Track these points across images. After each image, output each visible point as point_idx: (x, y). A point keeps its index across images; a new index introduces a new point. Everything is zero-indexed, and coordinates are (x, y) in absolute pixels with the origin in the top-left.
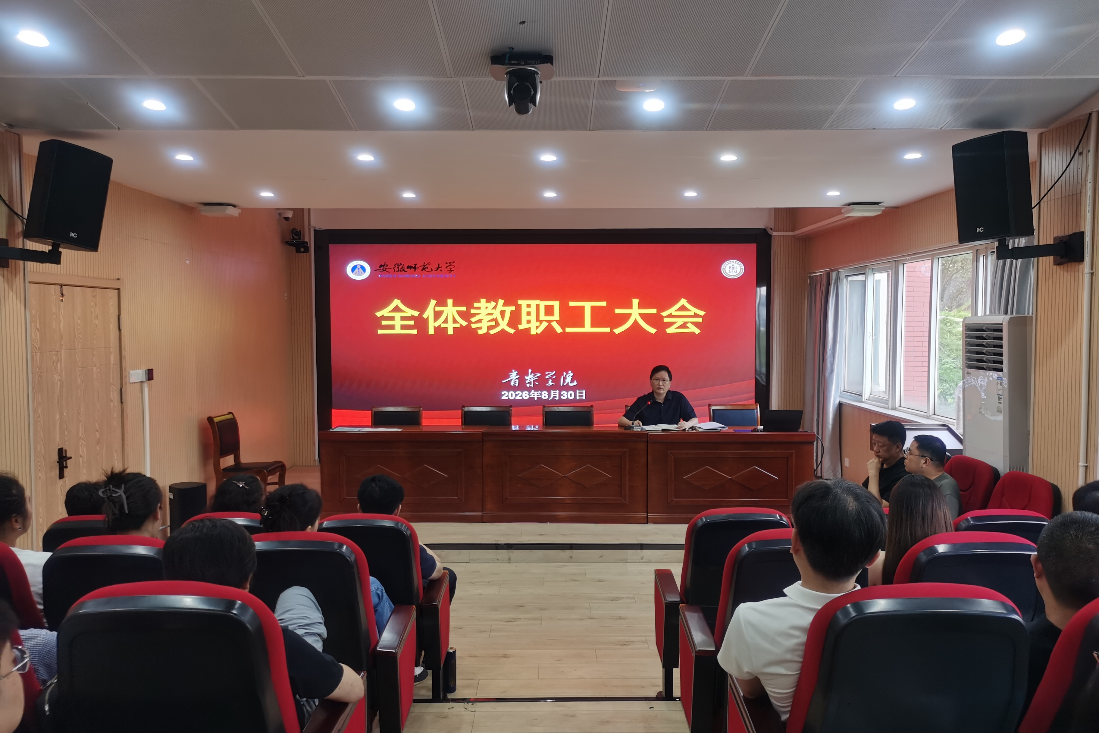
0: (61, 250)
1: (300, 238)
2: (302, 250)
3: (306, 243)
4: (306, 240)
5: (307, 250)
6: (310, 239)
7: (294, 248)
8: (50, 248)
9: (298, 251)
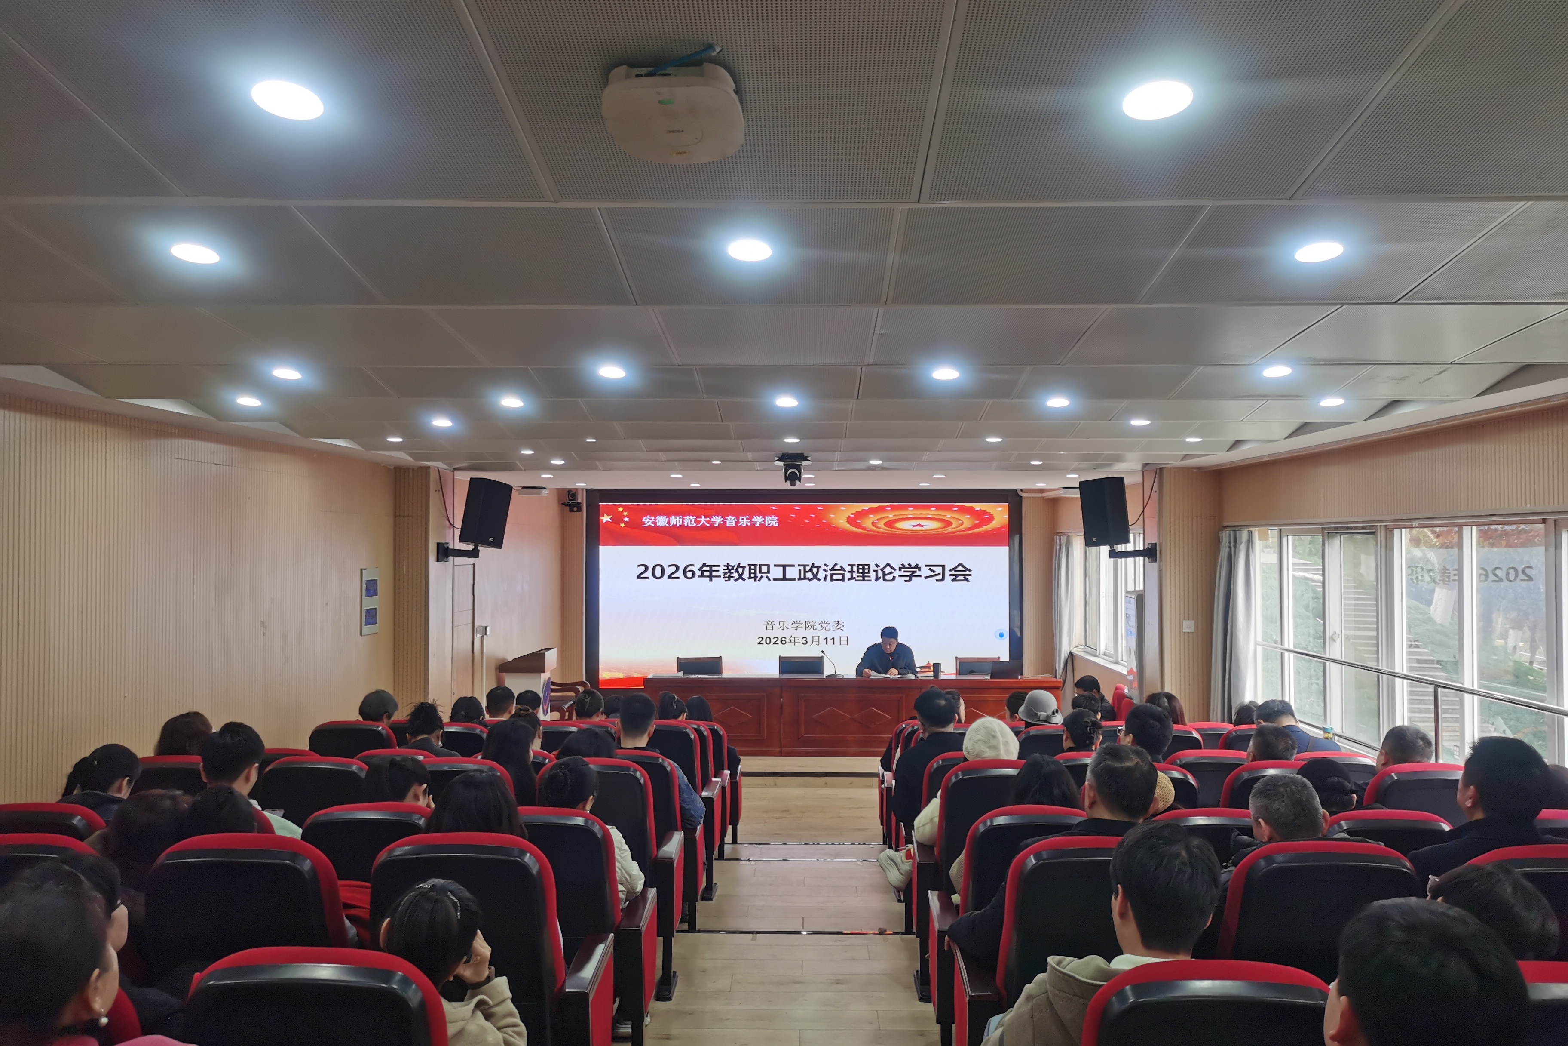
0: (479, 548)
1: (575, 499)
2: (575, 509)
3: (580, 503)
4: (580, 501)
5: (580, 510)
6: (582, 499)
7: (568, 508)
8: (473, 547)
9: (572, 510)
